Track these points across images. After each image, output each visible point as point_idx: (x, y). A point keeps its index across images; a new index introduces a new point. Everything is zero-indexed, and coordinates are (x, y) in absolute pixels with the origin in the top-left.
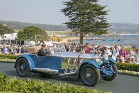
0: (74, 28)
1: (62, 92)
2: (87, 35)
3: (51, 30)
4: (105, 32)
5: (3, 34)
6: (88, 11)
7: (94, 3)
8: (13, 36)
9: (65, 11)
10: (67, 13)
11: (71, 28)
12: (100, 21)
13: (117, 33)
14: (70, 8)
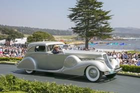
0: (79, 32)
1: (67, 92)
2: (92, 39)
3: (59, 35)
4: (109, 36)
5: (14, 39)
6: (93, 16)
7: (98, 9)
8: (23, 41)
9: (71, 16)
10: (73, 18)
11: (77, 32)
12: (103, 25)
13: (121, 37)
14: (76, 14)
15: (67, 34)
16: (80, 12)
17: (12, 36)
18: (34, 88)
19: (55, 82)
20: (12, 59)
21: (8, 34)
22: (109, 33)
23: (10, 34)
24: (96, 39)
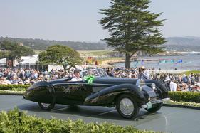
0: (116, 45)
2: (135, 55)
3: (85, 50)
4: (160, 50)
6: (136, 21)
7: (143, 10)
8: (32, 60)
9: (103, 22)
10: (106, 25)
11: (113, 45)
12: (152, 34)
13: (177, 51)
14: (111, 18)
15: (97, 48)
16: (117, 16)
17: (16, 52)
18: (50, 128)
19: (81, 120)
20: (17, 87)
21: (11, 50)
22: (161, 46)
23: (13, 49)
24: (141, 54)
